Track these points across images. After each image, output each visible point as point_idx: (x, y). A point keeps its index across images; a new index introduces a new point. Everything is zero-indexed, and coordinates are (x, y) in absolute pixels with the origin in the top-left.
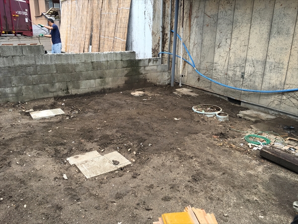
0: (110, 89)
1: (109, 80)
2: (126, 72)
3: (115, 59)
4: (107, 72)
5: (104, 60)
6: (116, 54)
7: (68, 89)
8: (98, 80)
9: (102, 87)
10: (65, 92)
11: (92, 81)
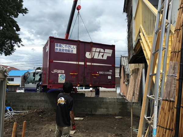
0: (111, 114)
1: (111, 110)
2: (120, 107)
3: (114, 101)
4: (110, 106)
5: (108, 101)
6: (115, 98)
7: (92, 111)
8: (105, 109)
9: (107, 113)
10: (91, 112)
11: (103, 109)
